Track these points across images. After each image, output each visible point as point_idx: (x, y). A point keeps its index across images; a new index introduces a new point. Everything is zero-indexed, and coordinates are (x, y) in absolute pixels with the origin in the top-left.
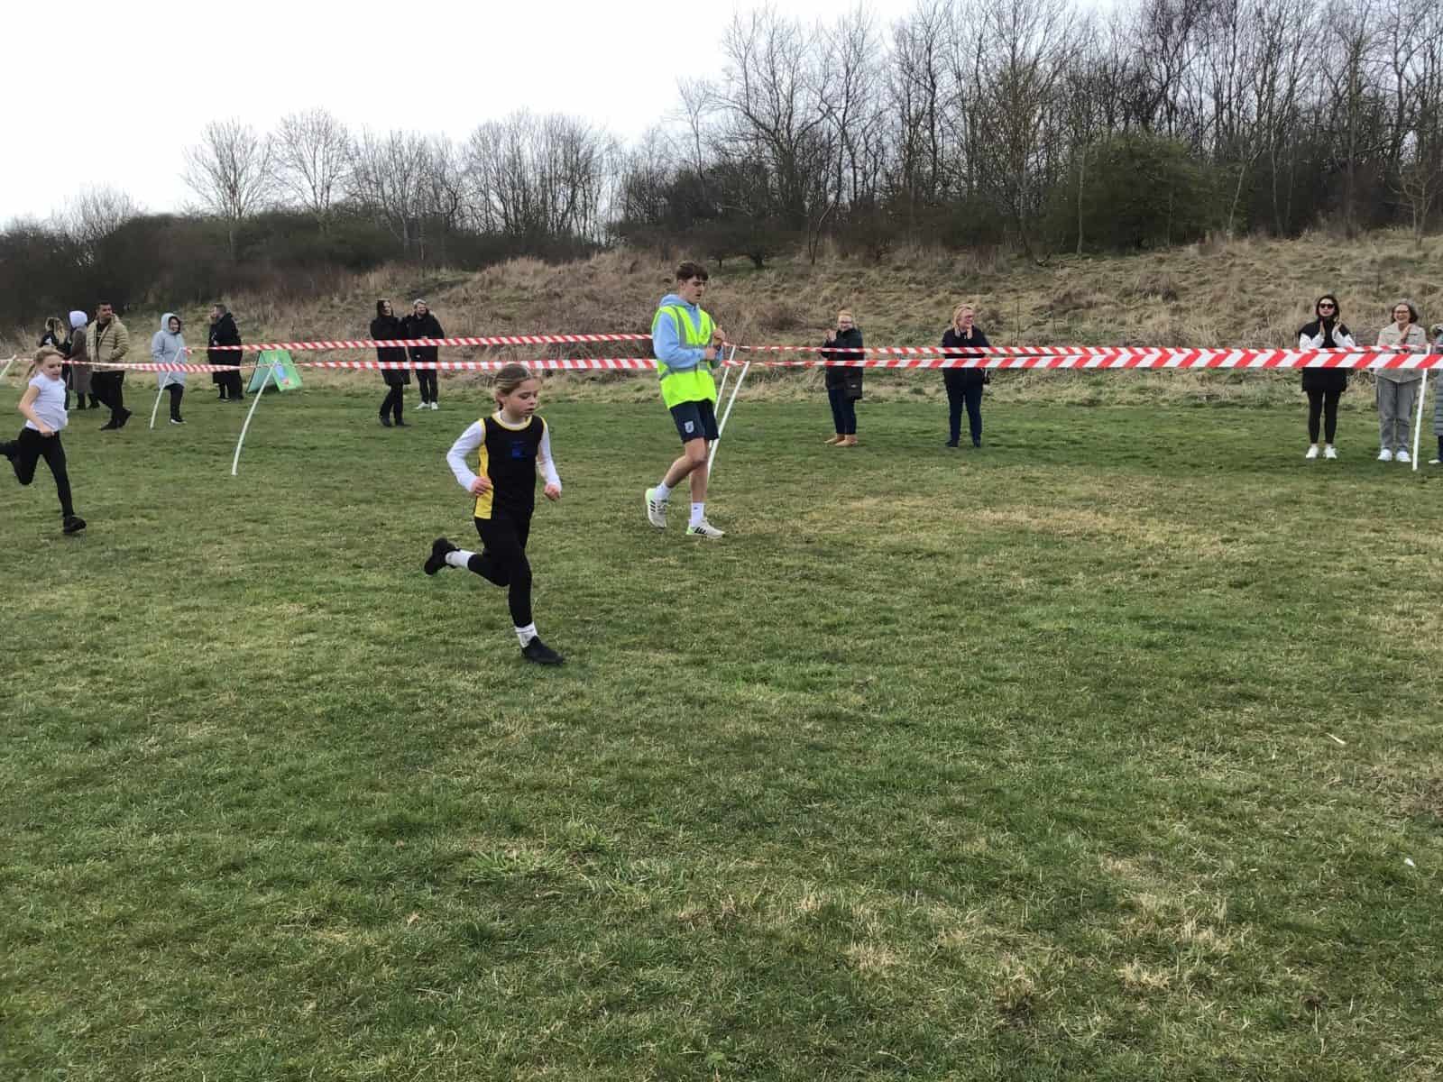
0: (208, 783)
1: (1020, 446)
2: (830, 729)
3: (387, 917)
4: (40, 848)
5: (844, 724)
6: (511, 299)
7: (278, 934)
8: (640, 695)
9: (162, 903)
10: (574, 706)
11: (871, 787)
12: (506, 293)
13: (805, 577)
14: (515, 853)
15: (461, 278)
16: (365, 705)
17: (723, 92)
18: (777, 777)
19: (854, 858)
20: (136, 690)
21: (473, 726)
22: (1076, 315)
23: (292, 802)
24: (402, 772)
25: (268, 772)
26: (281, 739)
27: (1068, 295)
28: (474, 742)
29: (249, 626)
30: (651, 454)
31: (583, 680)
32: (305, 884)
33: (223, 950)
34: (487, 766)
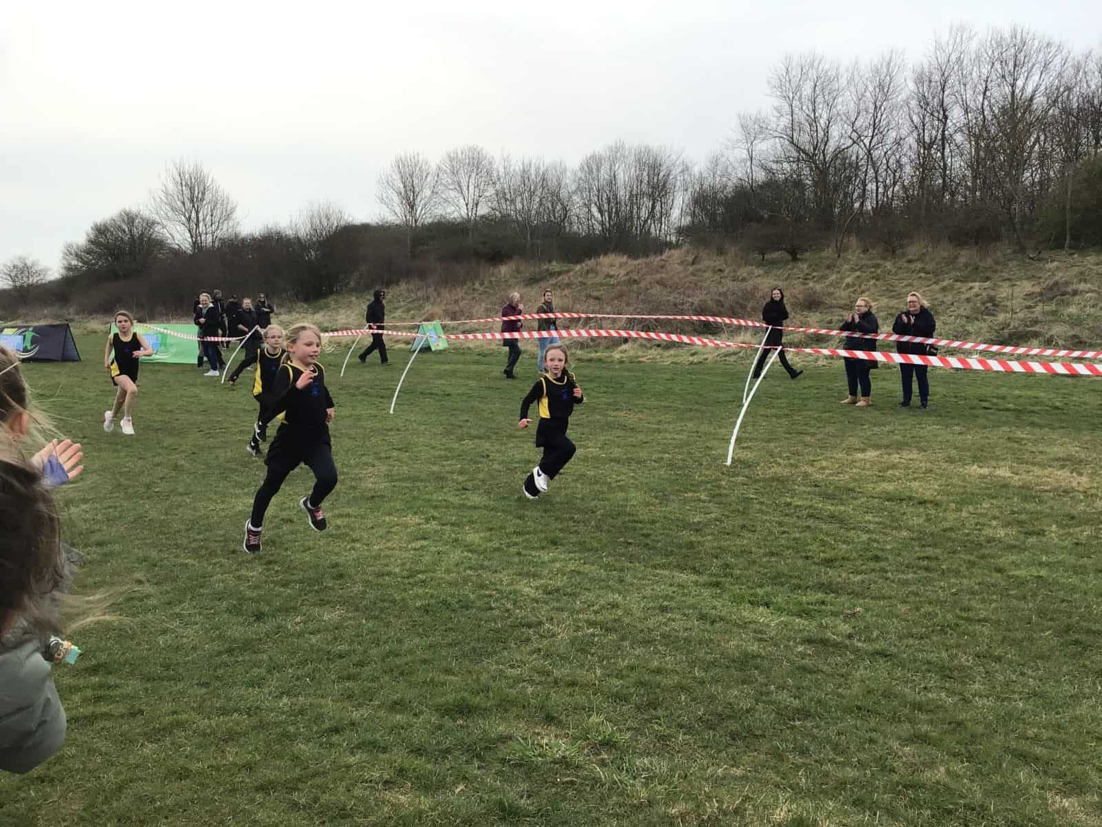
0: (330, 657)
1: (1008, 410)
2: (817, 653)
3: (441, 785)
4: (204, 700)
5: (831, 649)
6: (602, 284)
7: (358, 792)
8: (664, 609)
9: (279, 756)
10: (608, 616)
11: (848, 710)
12: (598, 280)
13: (811, 516)
14: (545, 741)
15: (566, 268)
16: (453, 601)
17: (775, 126)
18: (769, 693)
19: (827, 775)
20: (294, 577)
21: (529, 626)
22: (1063, 301)
23: (387, 678)
24: (471, 661)
25: (374, 652)
26: (388, 625)
27: (1056, 284)
28: (528, 640)
29: (382, 531)
30: (697, 407)
31: (620, 593)
32: (384, 750)
33: (316, 800)
34: (536, 661)
